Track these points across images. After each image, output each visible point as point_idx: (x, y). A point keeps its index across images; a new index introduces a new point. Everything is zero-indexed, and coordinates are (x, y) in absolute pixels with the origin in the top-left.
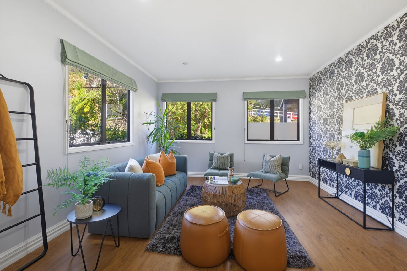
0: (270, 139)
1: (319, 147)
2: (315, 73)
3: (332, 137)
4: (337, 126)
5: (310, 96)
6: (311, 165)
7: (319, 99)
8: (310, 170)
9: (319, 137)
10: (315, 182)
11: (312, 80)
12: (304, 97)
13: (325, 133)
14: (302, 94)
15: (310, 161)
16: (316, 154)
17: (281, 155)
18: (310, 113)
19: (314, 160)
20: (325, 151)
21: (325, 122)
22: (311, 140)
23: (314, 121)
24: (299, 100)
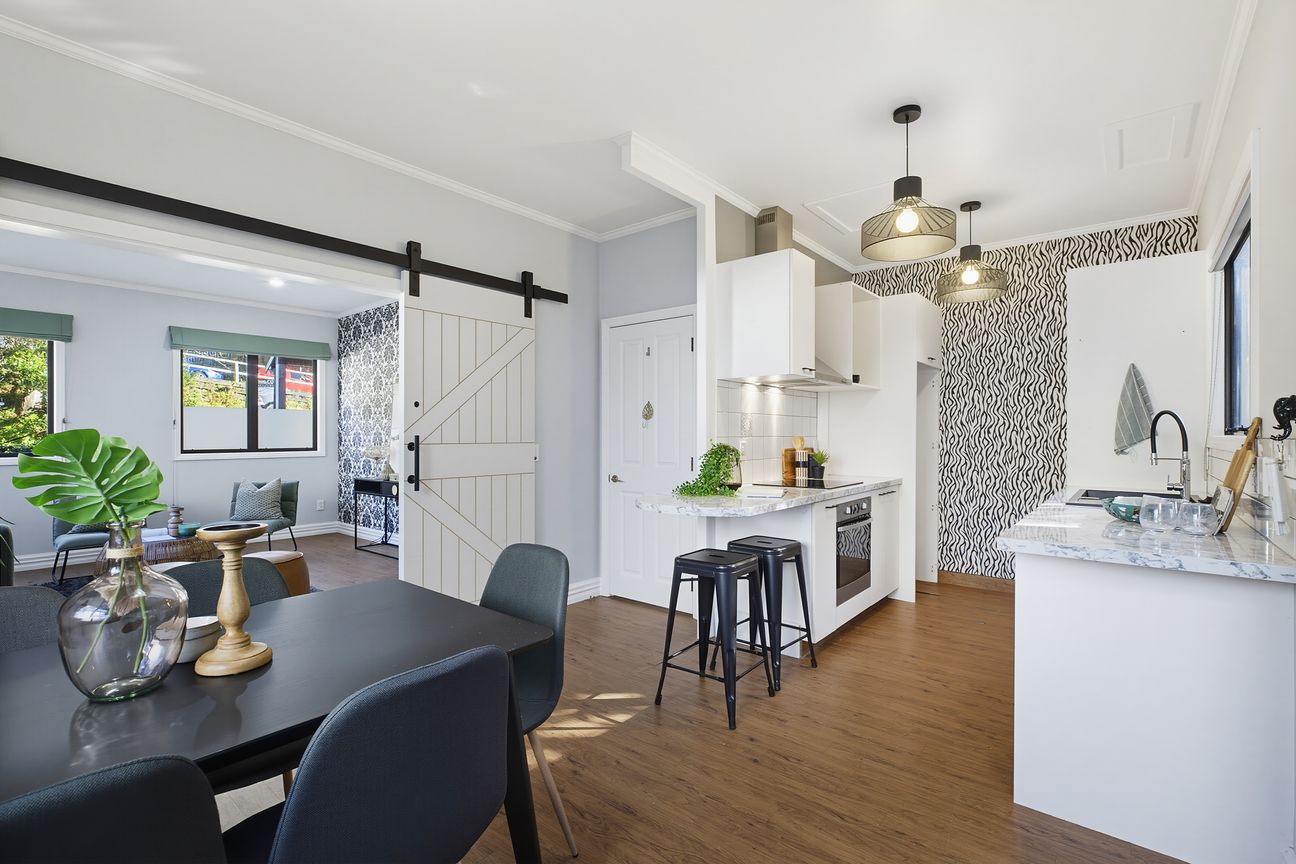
0: (246, 448)
1: (357, 461)
2: (351, 313)
3: (378, 441)
4: (385, 421)
5: (339, 357)
6: (341, 499)
7: (356, 366)
8: (340, 507)
9: (357, 441)
10: (348, 529)
11: (345, 324)
12: (327, 358)
13: (367, 433)
14: (324, 350)
15: (341, 491)
16: (350, 474)
17: (280, 480)
18: (340, 391)
19: (347, 486)
20: (367, 467)
21: (367, 412)
22: (341, 448)
23: (348, 409)
24: (315, 361)
